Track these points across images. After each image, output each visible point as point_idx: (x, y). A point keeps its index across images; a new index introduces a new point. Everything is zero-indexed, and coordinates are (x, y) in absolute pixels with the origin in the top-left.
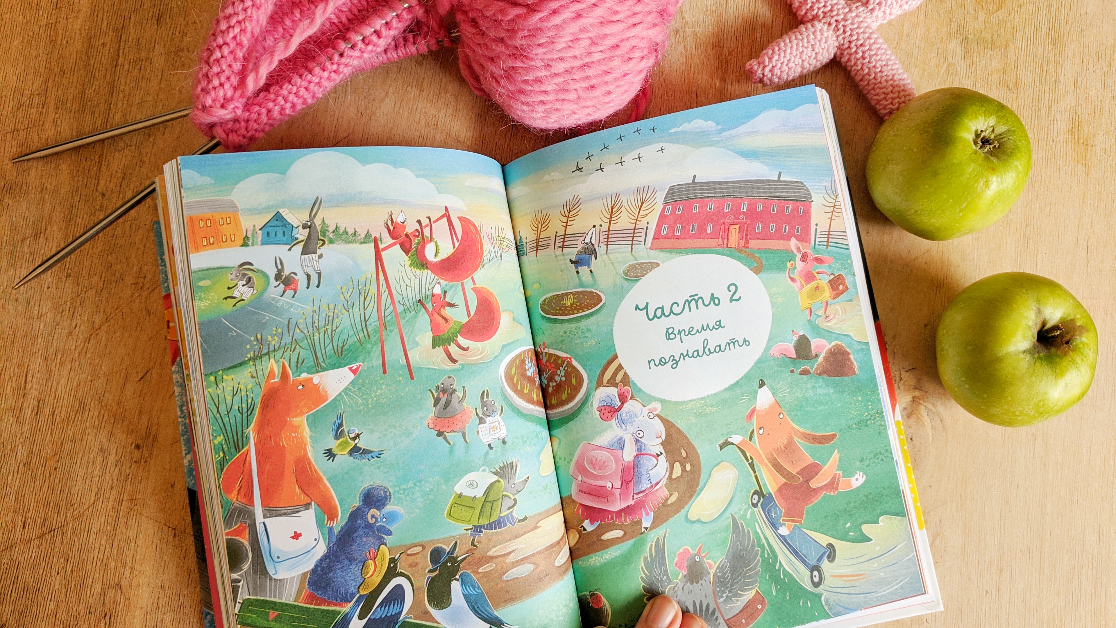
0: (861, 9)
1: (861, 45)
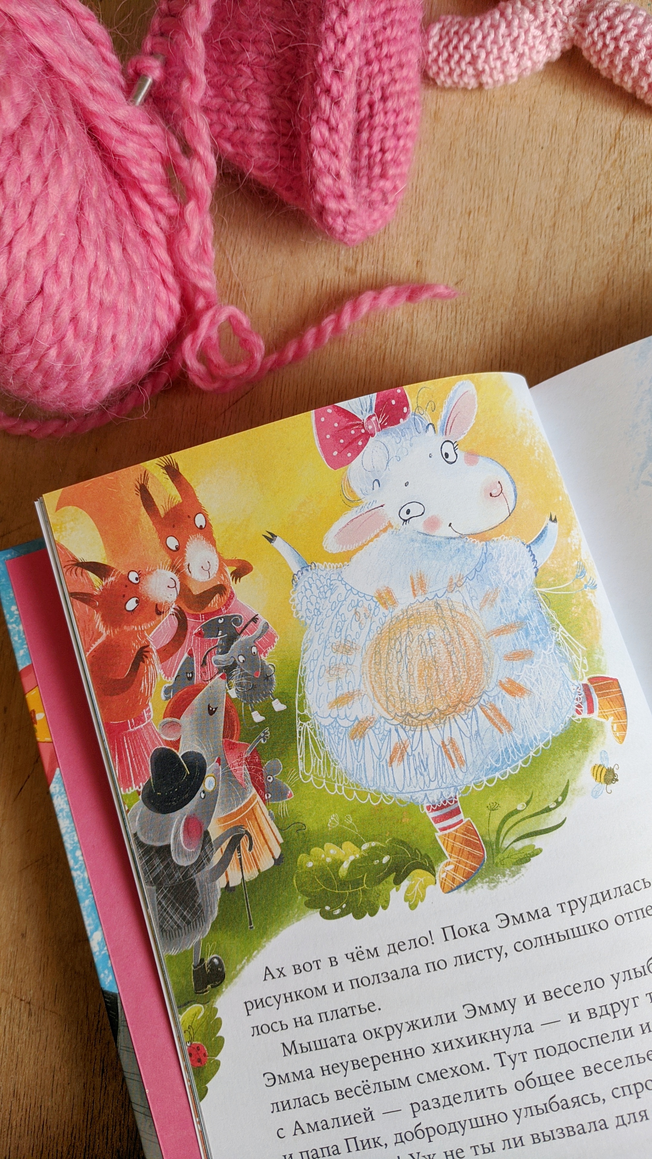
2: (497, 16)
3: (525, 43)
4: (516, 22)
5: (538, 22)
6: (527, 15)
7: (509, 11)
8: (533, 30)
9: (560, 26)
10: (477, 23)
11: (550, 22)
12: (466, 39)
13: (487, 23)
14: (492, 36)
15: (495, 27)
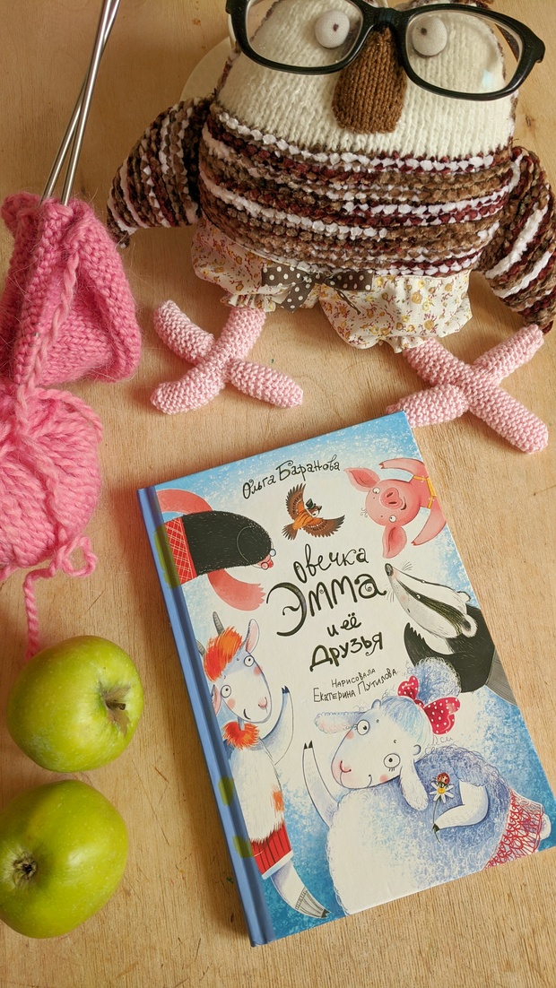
0: (483, 371)
1: (489, 401)
2: (188, 379)
3: (206, 388)
4: (198, 380)
5: (208, 377)
6: (202, 375)
7: (193, 375)
8: (207, 381)
9: (219, 375)
10: (179, 385)
11: (214, 375)
12: (177, 393)
13: (184, 383)
14: (188, 389)
15: (188, 384)
